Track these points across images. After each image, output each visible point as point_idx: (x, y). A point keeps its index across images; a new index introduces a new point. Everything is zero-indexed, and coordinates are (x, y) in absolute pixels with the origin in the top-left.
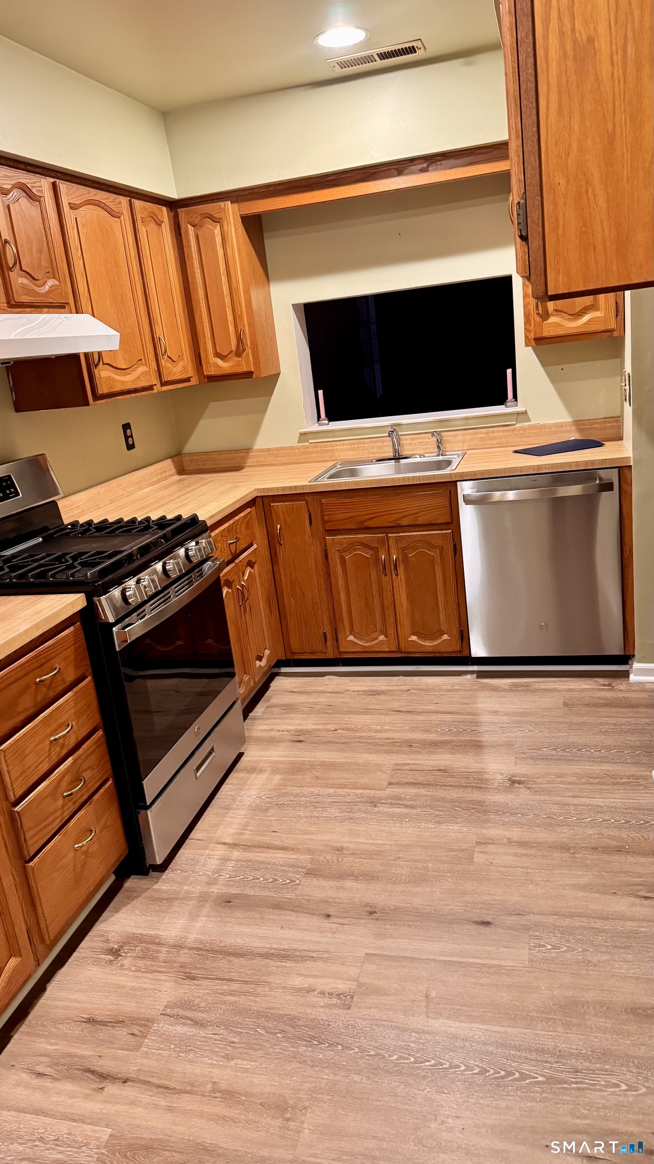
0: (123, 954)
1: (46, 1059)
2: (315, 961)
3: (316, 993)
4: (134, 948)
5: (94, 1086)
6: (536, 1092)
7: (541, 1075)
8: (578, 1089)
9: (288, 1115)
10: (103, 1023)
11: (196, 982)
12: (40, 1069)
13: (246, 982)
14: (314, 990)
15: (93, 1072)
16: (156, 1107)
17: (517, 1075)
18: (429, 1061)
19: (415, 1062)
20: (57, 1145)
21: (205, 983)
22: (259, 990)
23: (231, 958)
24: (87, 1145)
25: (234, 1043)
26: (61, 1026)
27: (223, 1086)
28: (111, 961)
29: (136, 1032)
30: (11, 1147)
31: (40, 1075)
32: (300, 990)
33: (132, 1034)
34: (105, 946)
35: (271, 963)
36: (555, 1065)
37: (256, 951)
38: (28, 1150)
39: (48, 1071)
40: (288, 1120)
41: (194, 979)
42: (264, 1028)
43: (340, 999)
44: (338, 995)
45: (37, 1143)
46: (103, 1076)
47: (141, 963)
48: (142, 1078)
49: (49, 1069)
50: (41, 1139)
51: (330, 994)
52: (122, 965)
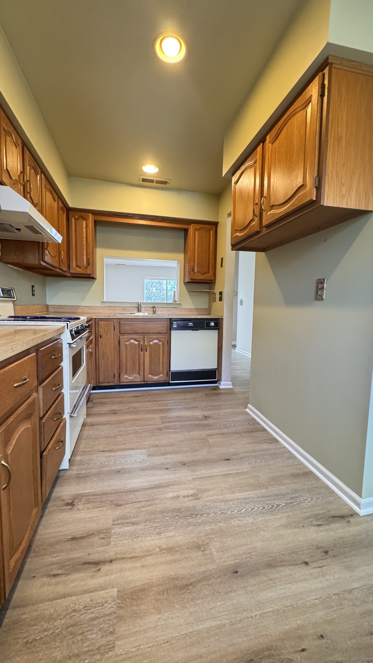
0: (76, 504)
1: (55, 566)
2: (173, 486)
3: (181, 497)
4: (80, 500)
5: (94, 570)
6: (285, 509)
7: (283, 503)
8: (297, 504)
9: (202, 549)
10: (82, 538)
11: (123, 507)
12: (55, 572)
13: (148, 501)
14: (180, 496)
15: (89, 563)
16: (135, 568)
17: (276, 506)
18: (243, 510)
19: (238, 512)
20: (87, 610)
21: (128, 506)
22: (156, 502)
23: (135, 493)
24: (106, 602)
25: (157, 527)
26: (56, 546)
27: (164, 547)
28: (70, 509)
29: (104, 537)
30: (56, 624)
31: (55, 576)
32: (174, 498)
33: (102, 538)
34: (64, 503)
35: (154, 491)
36: (285, 498)
37: (144, 488)
38: (68, 621)
39: (59, 572)
40: (204, 551)
41: (121, 506)
42: (168, 517)
43: (193, 497)
44: (191, 496)
45: (72, 614)
46: (97, 563)
47: (88, 506)
48: (119, 557)
49: (60, 571)
50: (75, 611)
51: (188, 496)
52: (78, 509)
